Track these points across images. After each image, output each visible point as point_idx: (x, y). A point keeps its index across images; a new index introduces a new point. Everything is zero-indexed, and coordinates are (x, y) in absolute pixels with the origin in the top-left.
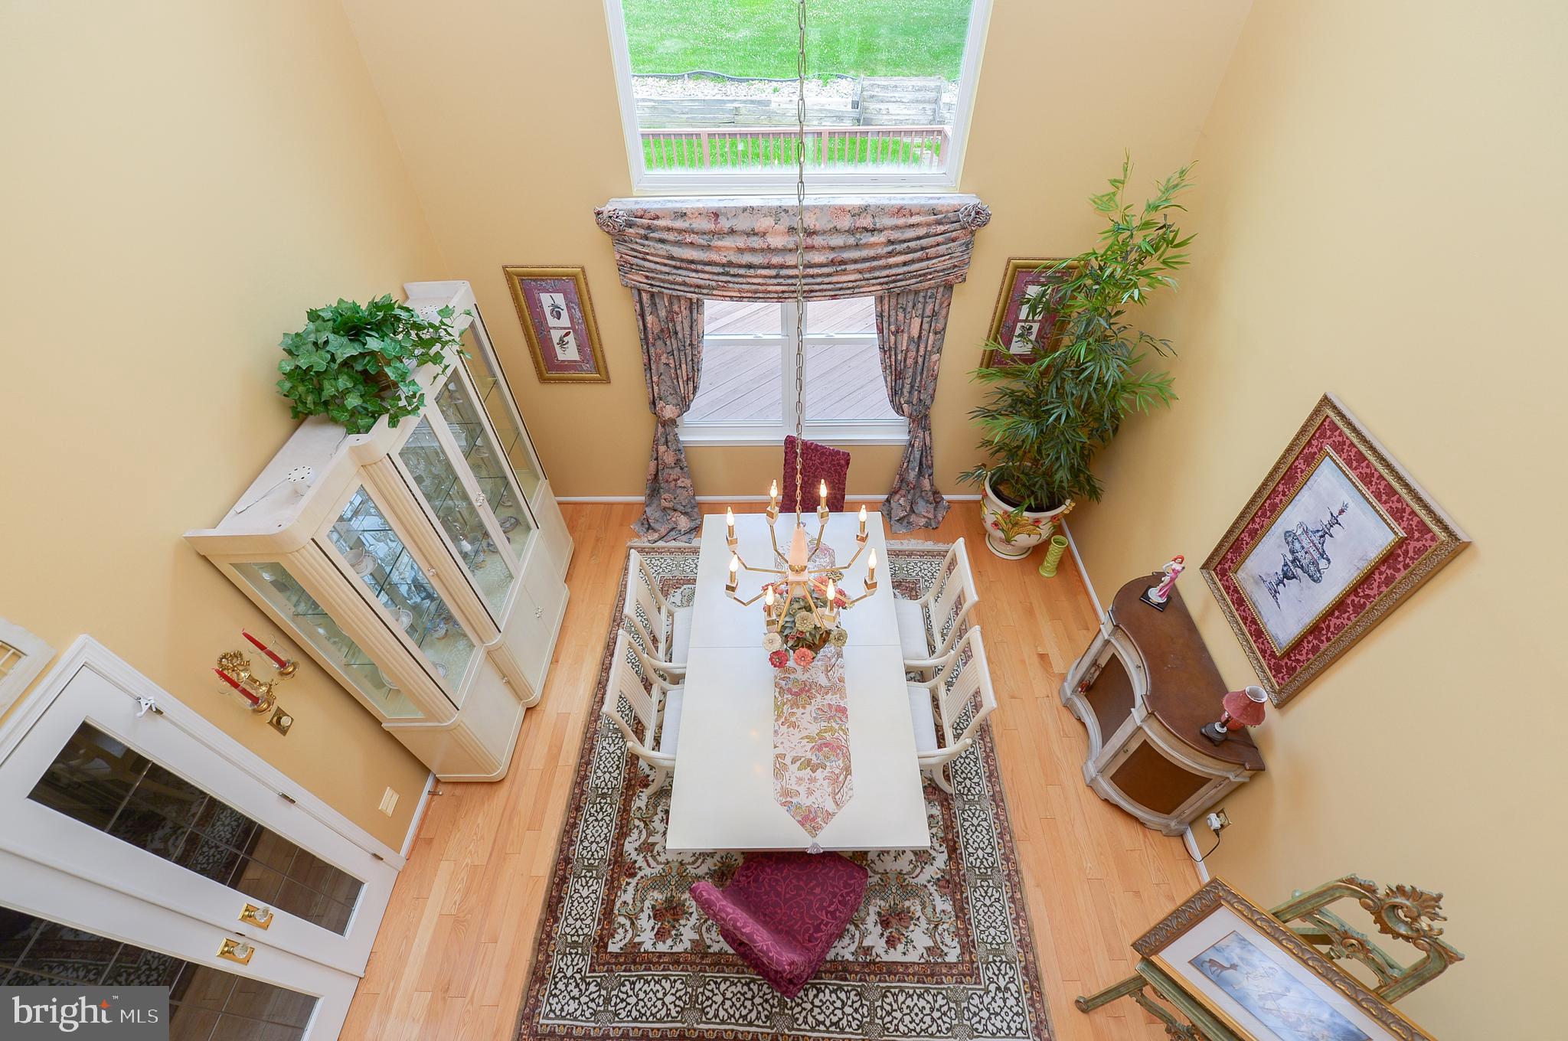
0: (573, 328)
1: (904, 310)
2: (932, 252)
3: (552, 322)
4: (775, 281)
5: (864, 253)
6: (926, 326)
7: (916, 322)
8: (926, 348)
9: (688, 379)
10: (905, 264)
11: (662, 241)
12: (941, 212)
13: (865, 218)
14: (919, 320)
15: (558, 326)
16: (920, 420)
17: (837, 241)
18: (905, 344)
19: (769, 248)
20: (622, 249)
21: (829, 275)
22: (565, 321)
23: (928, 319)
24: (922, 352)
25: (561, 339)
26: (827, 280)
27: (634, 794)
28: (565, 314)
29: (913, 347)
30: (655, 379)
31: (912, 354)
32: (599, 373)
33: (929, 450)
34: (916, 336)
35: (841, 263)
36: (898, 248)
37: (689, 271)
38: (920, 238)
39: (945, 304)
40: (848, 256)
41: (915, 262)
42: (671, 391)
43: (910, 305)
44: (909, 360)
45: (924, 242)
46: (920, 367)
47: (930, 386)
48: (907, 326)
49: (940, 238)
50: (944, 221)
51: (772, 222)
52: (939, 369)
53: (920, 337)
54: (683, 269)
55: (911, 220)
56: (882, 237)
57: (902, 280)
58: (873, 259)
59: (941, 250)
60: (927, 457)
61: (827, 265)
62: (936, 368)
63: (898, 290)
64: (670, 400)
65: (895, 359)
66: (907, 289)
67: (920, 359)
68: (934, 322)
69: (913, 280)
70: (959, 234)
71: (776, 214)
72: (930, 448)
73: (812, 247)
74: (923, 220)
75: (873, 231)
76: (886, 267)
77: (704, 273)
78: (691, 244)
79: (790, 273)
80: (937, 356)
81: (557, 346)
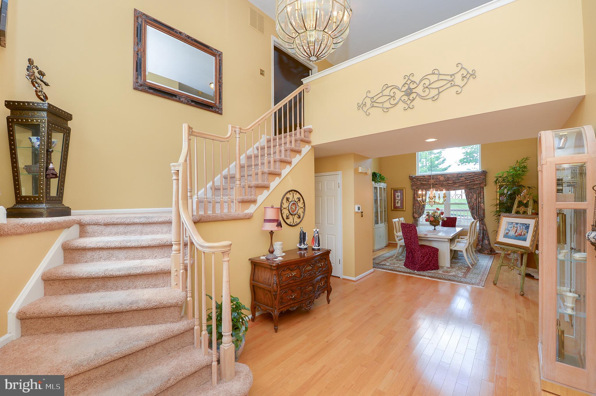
0: (400, 199)
2: (475, 180)
3: (397, 198)
4: (441, 187)
5: (460, 181)
6: (477, 196)
7: (475, 195)
8: (478, 201)
10: (470, 182)
11: (420, 181)
15: (398, 199)
16: (482, 220)
17: (454, 179)
18: (473, 201)
20: (413, 182)
21: (453, 185)
22: (399, 198)
24: (477, 202)
25: (398, 202)
28: (399, 197)
29: (475, 201)
30: (415, 208)
31: (475, 203)
32: (403, 209)
33: (486, 232)
34: (475, 198)
35: (455, 183)
36: (467, 179)
37: (424, 185)
38: (472, 177)
39: (482, 192)
40: (456, 182)
41: (472, 182)
42: (418, 212)
43: (473, 192)
44: (475, 204)
45: (473, 178)
46: (477, 206)
47: (482, 211)
48: (473, 196)
49: (476, 177)
50: (477, 174)
51: (441, 176)
52: (484, 208)
53: (476, 199)
54: (423, 185)
55: (469, 175)
56: (464, 178)
57: (469, 186)
58: (462, 182)
59: (477, 179)
60: (485, 234)
61: (452, 183)
62: (483, 207)
63: (469, 188)
64: (417, 213)
65: (471, 205)
66: (471, 188)
67: (477, 204)
68: (479, 195)
69: (472, 186)
70: (481, 176)
71: (442, 175)
72: (486, 231)
73: (449, 180)
74: (472, 174)
75: (462, 177)
76: (465, 183)
77: (427, 186)
78: (425, 181)
79: (445, 185)
80: (483, 204)
81: (396, 203)
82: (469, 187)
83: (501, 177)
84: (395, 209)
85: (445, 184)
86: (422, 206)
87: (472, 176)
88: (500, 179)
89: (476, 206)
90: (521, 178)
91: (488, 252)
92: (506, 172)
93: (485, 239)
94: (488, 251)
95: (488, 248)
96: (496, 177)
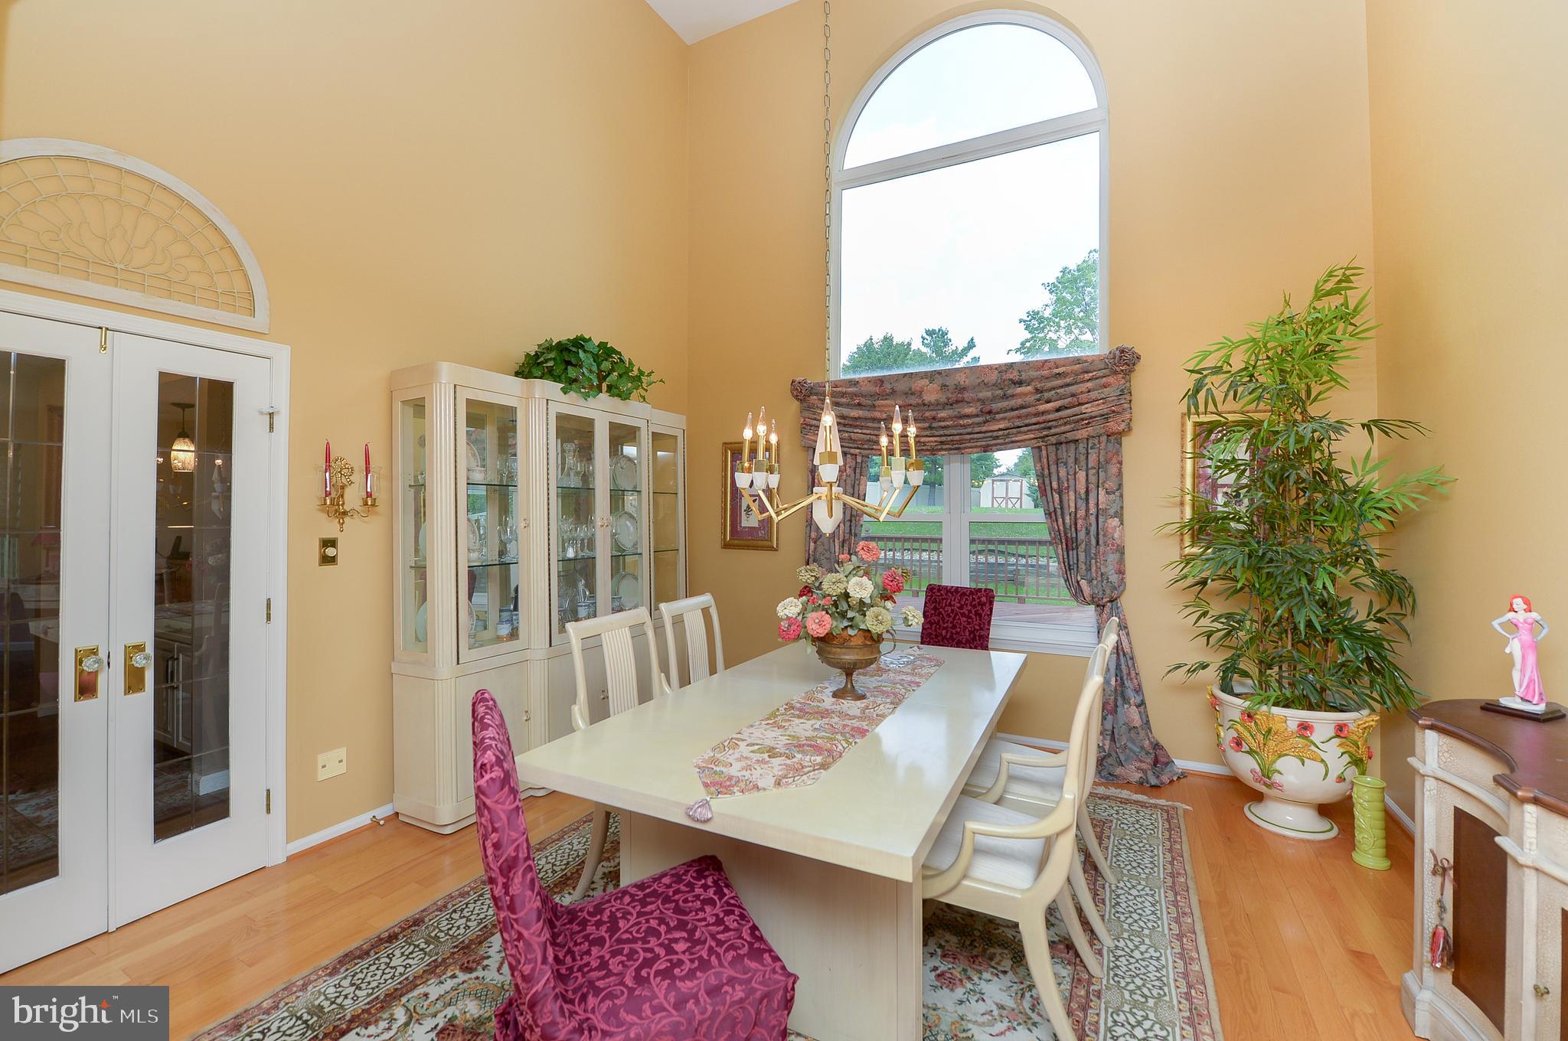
1: (1066, 464)
2: (1083, 398)
4: (928, 433)
5: (1012, 403)
6: (1093, 479)
7: (1081, 475)
9: (844, 541)
10: (1058, 410)
12: (1086, 361)
13: (1012, 373)
14: (1084, 474)
17: (986, 394)
18: (1072, 505)
19: (924, 405)
20: (807, 414)
21: (979, 424)
23: (1094, 471)
24: (1093, 510)
26: (977, 429)
27: (559, 893)
29: (1082, 504)
31: (1081, 513)
32: (771, 540)
33: (1130, 662)
34: (1083, 491)
35: (990, 412)
36: (1046, 395)
37: (856, 427)
38: (1068, 385)
39: (1114, 461)
40: (996, 406)
41: (1066, 408)
42: (827, 555)
43: (1071, 460)
44: (1080, 522)
45: (1073, 389)
46: (1093, 529)
47: (1112, 558)
48: (1072, 482)
49: (1089, 385)
50: (1091, 368)
51: (927, 382)
52: (1123, 541)
53: (1087, 492)
54: (851, 426)
55: (1057, 371)
56: (1029, 388)
57: (1056, 427)
58: (1022, 407)
59: (1093, 395)
60: (1129, 674)
61: (977, 416)
62: (1116, 536)
63: (1053, 440)
64: (824, 562)
65: (1064, 523)
66: (1062, 438)
67: (1093, 519)
68: (1102, 474)
69: (1068, 427)
70: (1111, 380)
71: (931, 376)
72: (1132, 659)
73: (962, 401)
74: (1069, 369)
75: (1020, 383)
76: (1037, 414)
77: (868, 428)
78: (859, 404)
79: (943, 424)
80: (1116, 522)
81: (743, 513)
82: (1053, 431)
83: (1217, 370)
84: (736, 542)
85: (943, 419)
86: (847, 530)
87: (1068, 380)
88: (1218, 379)
89: (1088, 533)
90: (1325, 378)
91: (1144, 771)
92: (1245, 342)
93: (1126, 700)
94: (1144, 766)
95: (1142, 748)
96: (1192, 371)
